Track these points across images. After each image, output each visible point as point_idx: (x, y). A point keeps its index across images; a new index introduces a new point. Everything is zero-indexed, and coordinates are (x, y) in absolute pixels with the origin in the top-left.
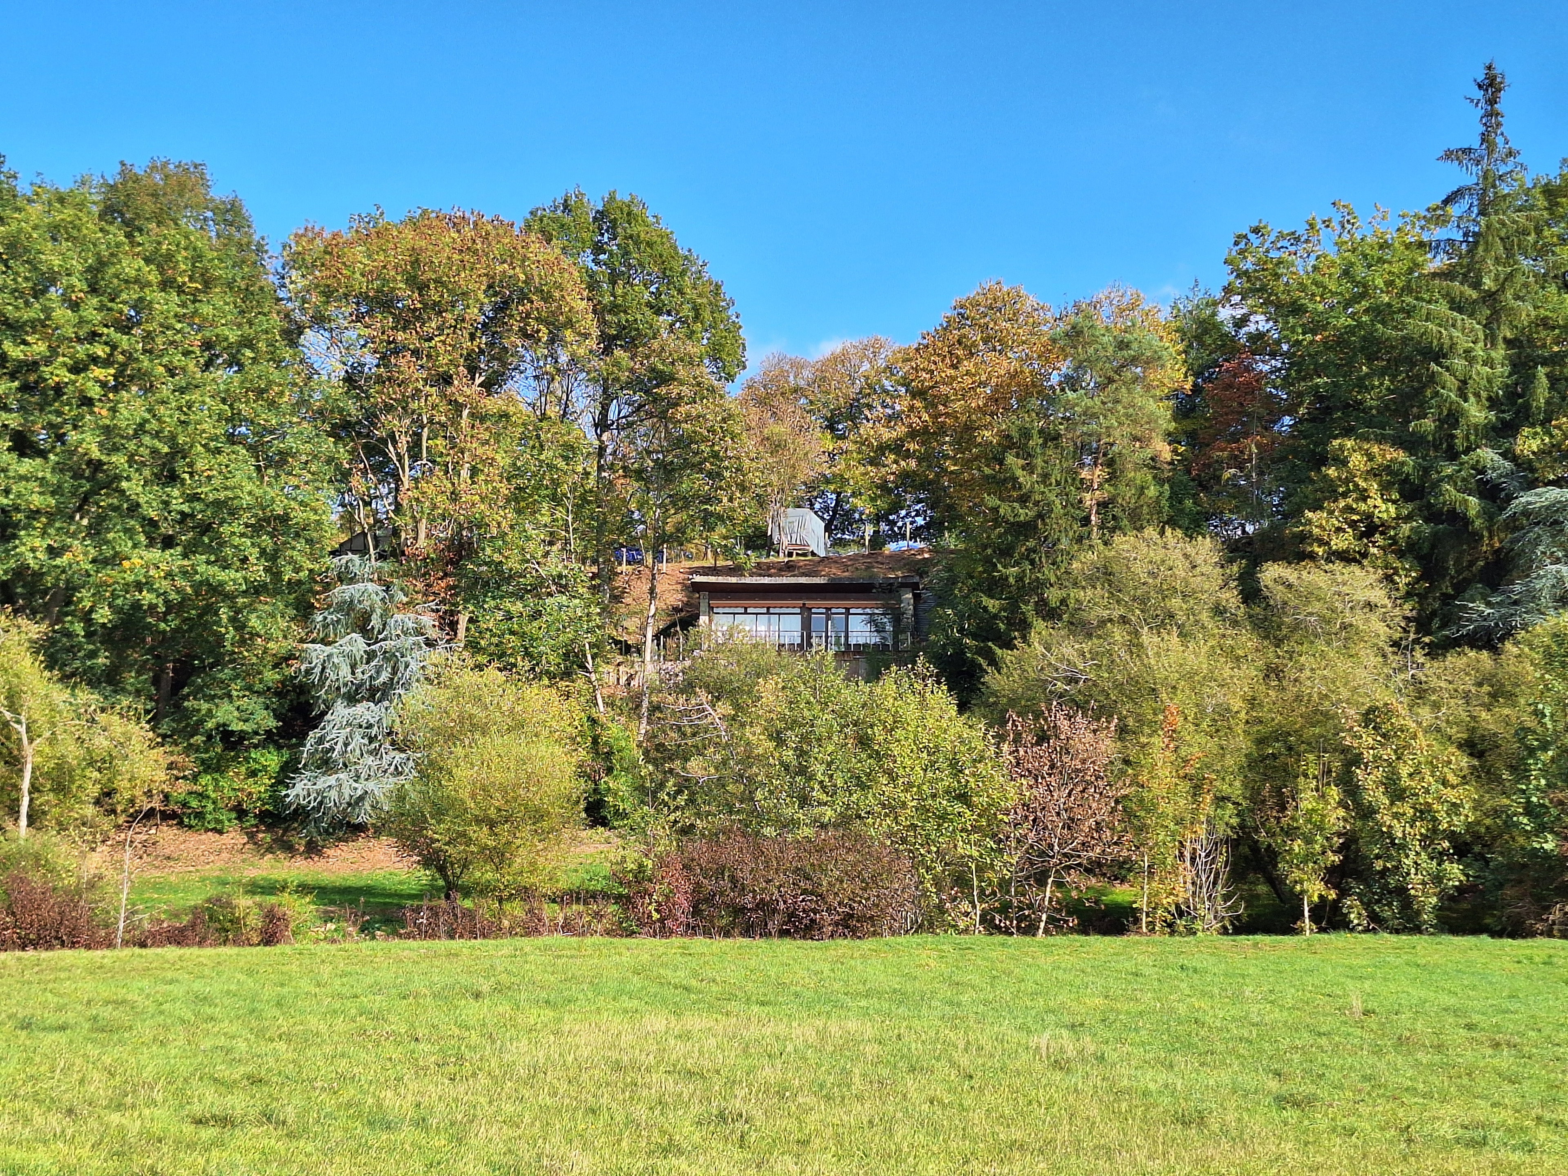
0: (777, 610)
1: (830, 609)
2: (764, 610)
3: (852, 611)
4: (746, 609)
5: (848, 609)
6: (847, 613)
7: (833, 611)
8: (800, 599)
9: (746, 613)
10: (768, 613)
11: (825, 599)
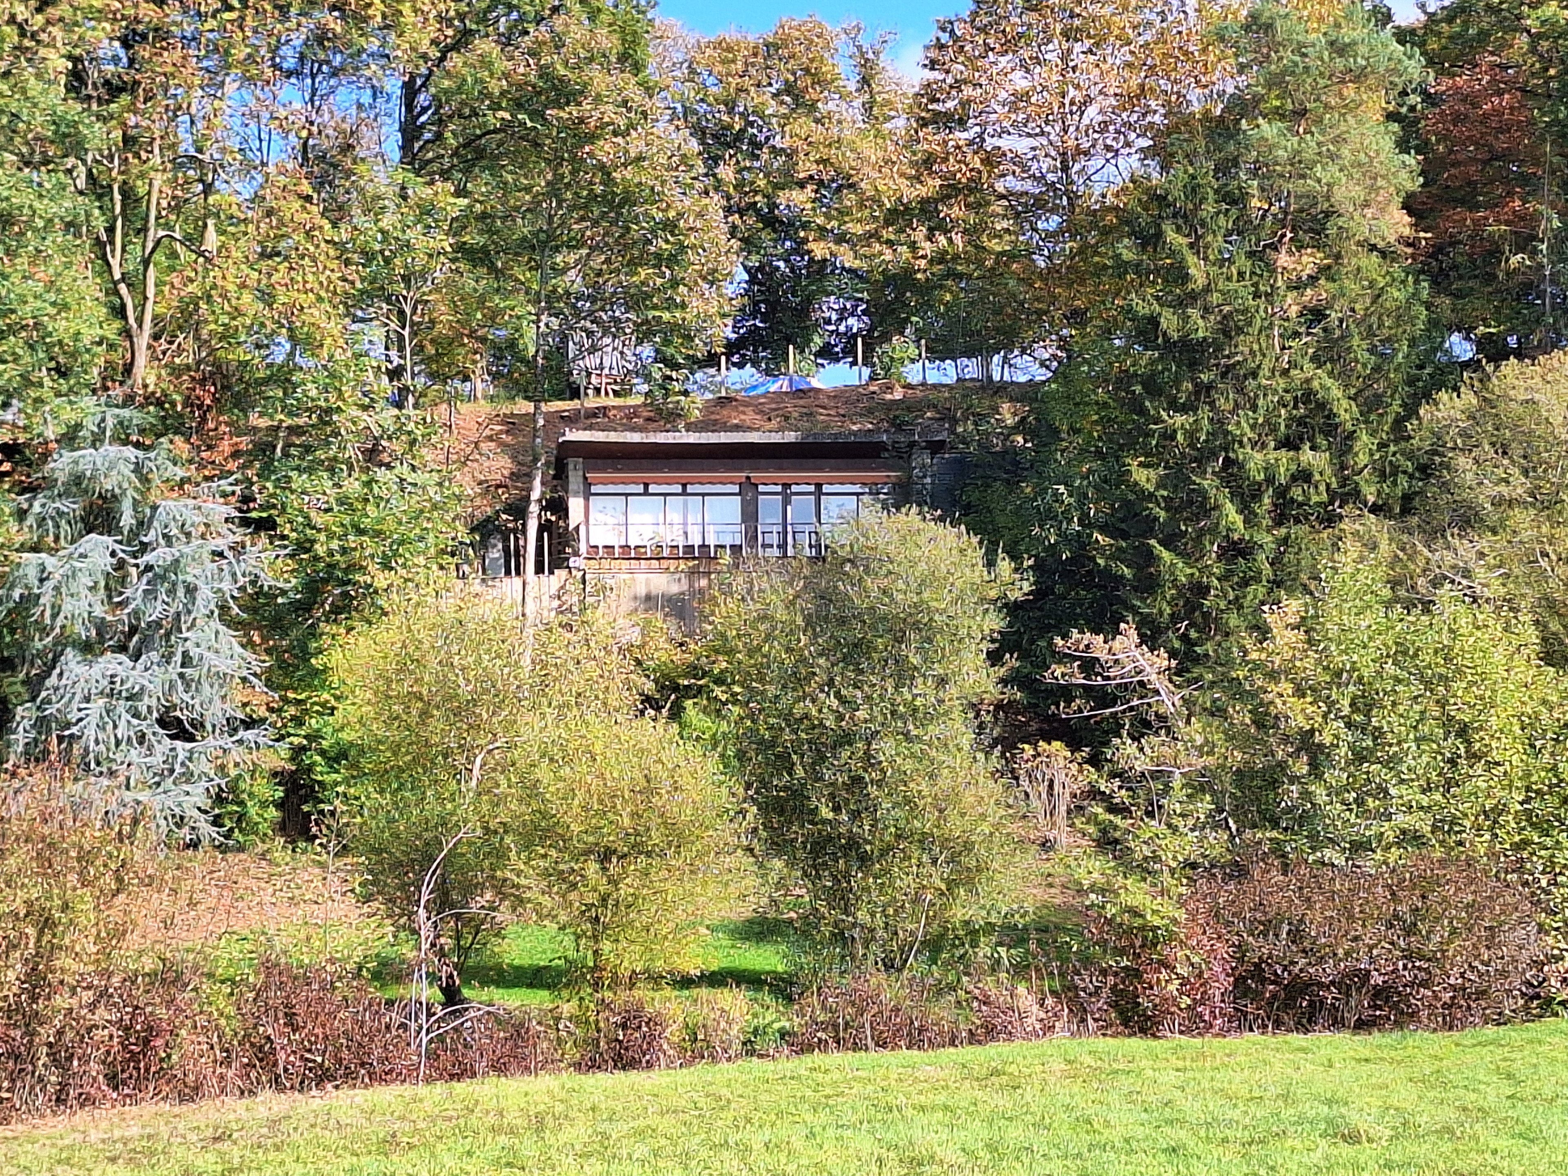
0: (698, 489)
1: (789, 486)
2: (678, 489)
3: (826, 488)
4: (646, 485)
5: (819, 486)
6: (819, 492)
7: (794, 488)
8: (741, 470)
9: (646, 493)
10: (684, 493)
11: (781, 469)
